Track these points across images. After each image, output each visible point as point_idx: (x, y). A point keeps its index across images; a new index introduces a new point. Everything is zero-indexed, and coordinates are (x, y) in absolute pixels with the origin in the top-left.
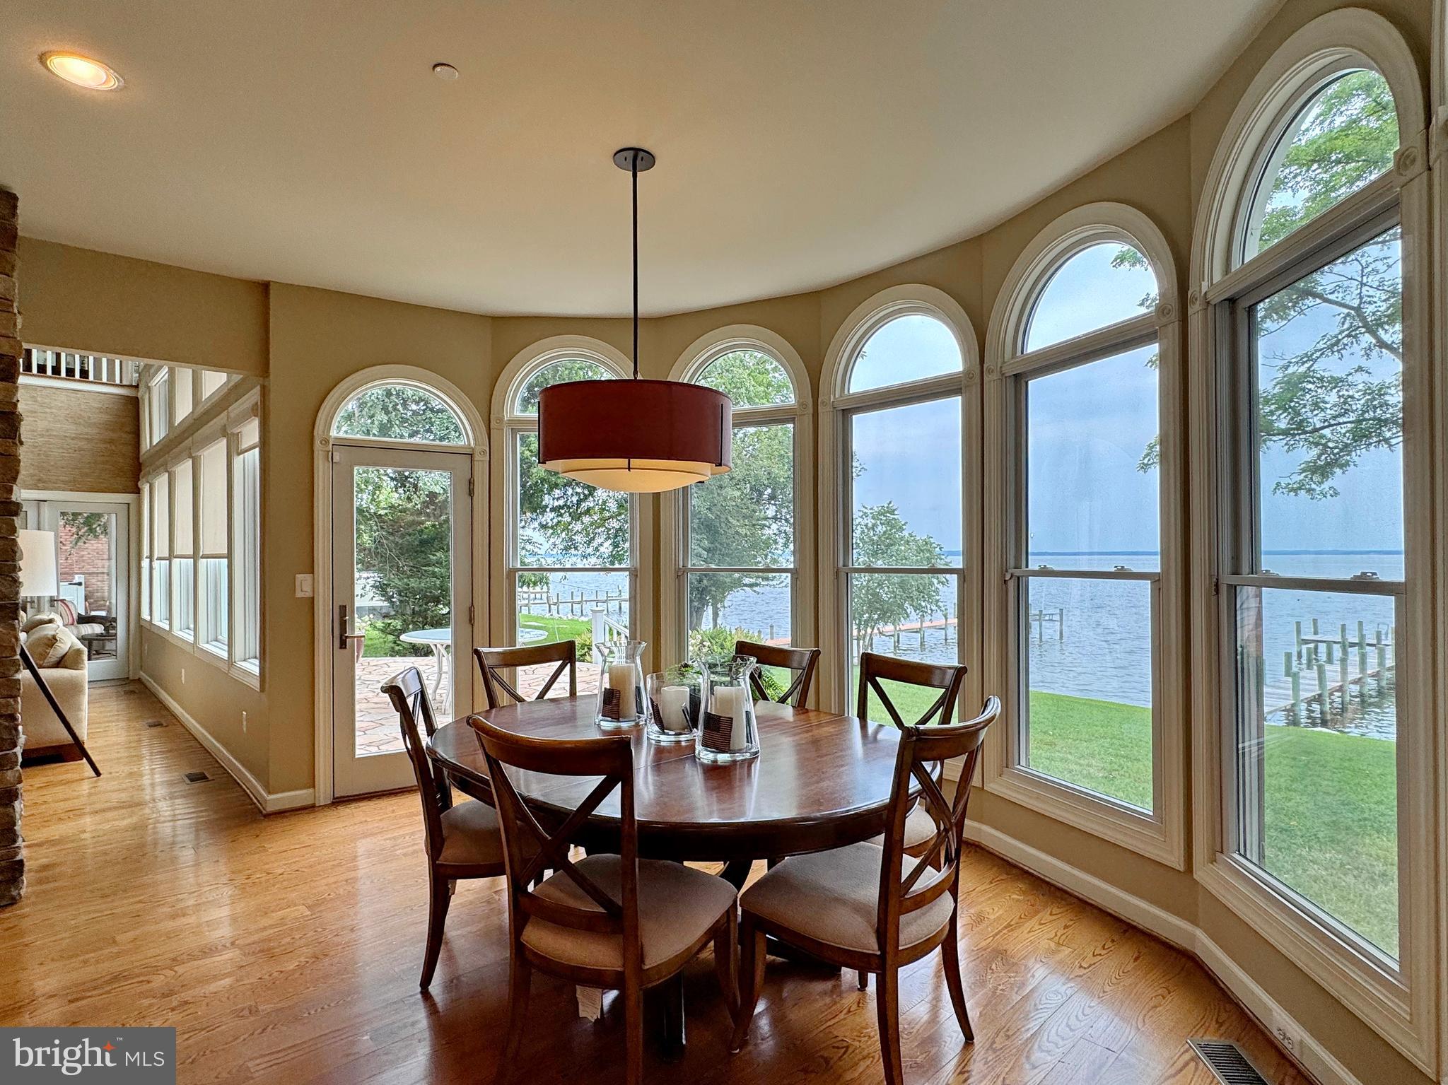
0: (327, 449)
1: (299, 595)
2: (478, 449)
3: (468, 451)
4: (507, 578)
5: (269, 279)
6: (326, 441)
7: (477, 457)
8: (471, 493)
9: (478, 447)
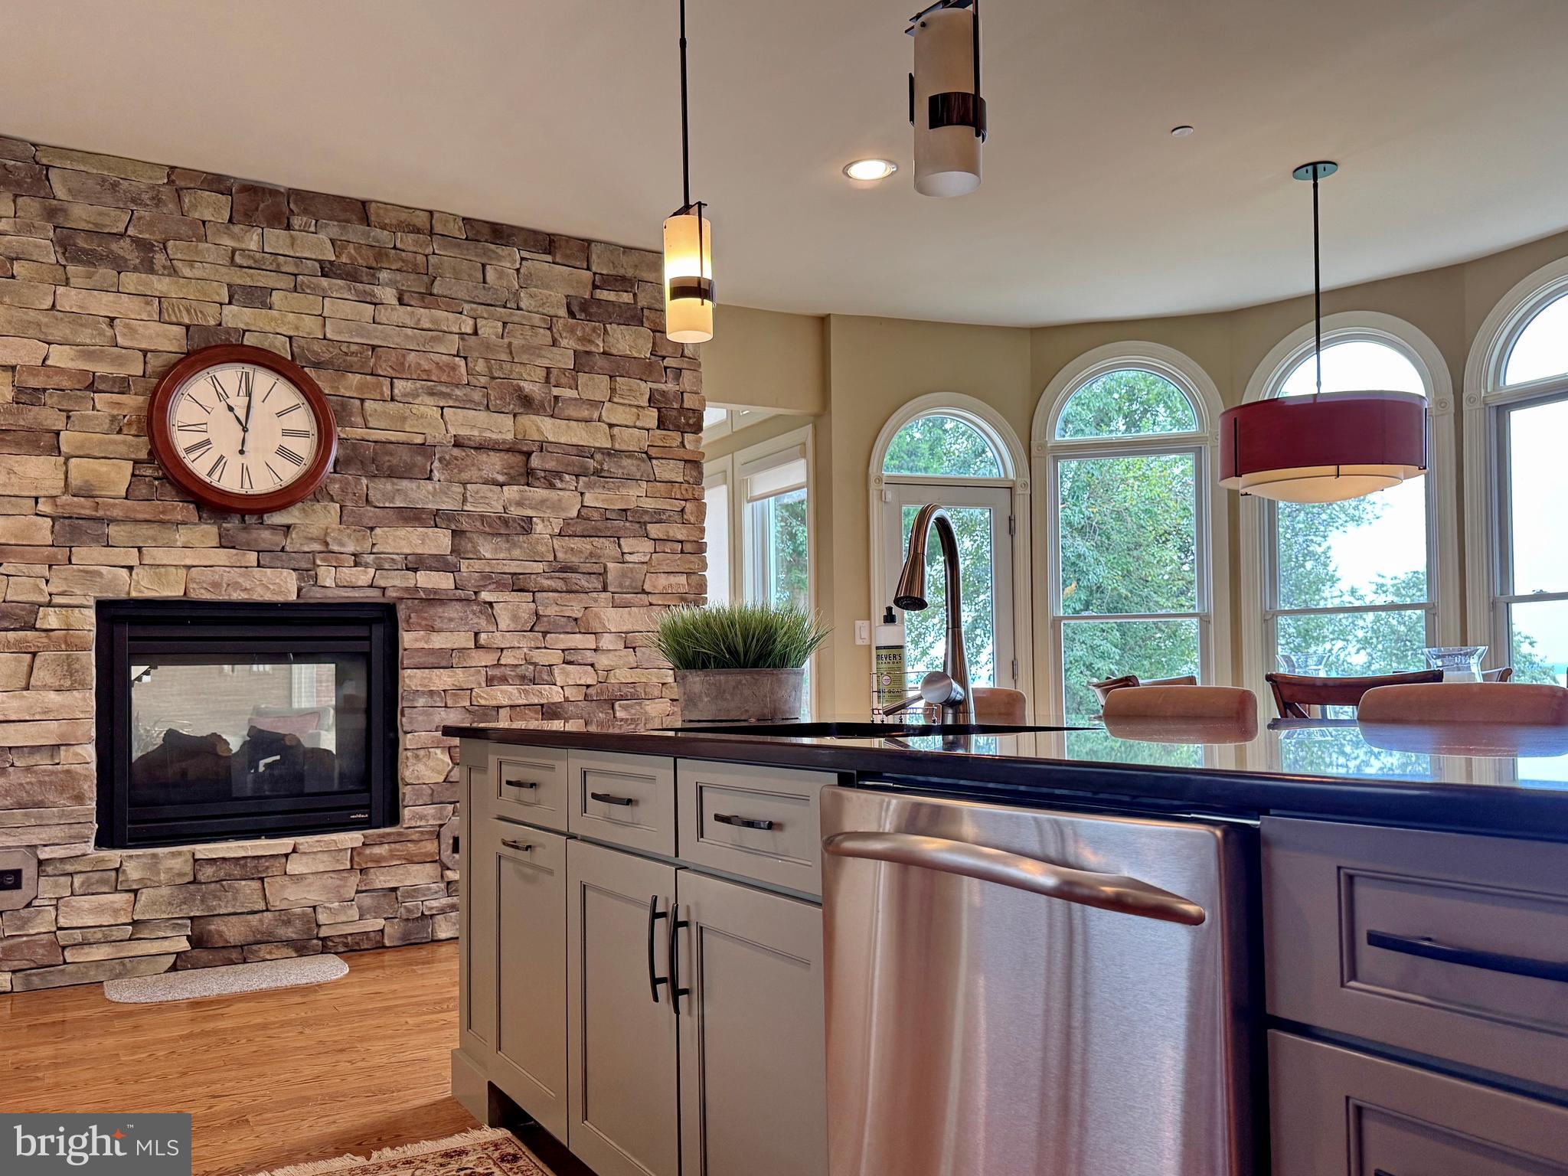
0: (880, 488)
1: (859, 642)
2: (1020, 481)
3: (1009, 485)
4: (1051, 627)
5: (828, 313)
6: (879, 479)
7: (1019, 491)
8: (1012, 531)
9: (1019, 480)
